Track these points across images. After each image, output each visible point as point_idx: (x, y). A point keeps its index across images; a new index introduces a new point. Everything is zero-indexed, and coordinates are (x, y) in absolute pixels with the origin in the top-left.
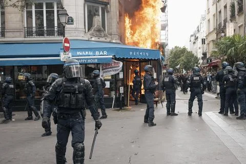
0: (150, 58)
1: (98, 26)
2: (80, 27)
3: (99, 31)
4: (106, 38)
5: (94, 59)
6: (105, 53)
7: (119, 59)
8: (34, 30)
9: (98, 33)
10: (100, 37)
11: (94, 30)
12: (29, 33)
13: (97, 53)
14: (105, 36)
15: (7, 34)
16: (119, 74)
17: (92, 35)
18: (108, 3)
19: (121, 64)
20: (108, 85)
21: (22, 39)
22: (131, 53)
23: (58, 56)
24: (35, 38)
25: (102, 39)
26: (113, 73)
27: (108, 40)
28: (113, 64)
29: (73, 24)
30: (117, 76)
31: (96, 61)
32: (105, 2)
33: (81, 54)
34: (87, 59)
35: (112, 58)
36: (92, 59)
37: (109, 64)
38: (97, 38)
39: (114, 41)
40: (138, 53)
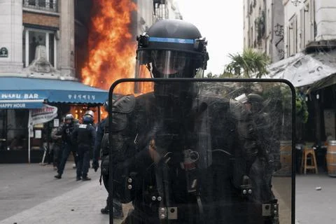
0: (97, 103)
1: (41, 58)
2: (16, 60)
3: (43, 64)
4: (53, 73)
5: (22, 103)
6: (36, 96)
7: (53, 104)
9: (41, 68)
10: (44, 72)
11: (36, 64)
13: (26, 96)
14: (51, 71)
16: (52, 121)
17: (34, 70)
18: (58, 29)
19: (55, 110)
20: (39, 134)
22: (70, 96)
25: (46, 76)
26: (45, 120)
27: (56, 76)
28: (45, 110)
29: (7, 57)
30: (51, 124)
31: (24, 106)
32: (54, 28)
33: (6, 97)
34: (13, 103)
35: (44, 103)
36: (19, 103)
37: (40, 110)
38: (40, 74)
39: (62, 78)
40: (80, 96)
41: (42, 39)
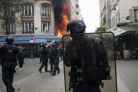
2: (39, 31)
3: (47, 31)
5: (41, 42)
6: (45, 40)
8: (25, 31)
10: (47, 33)
11: (45, 31)
12: (23, 33)
13: (42, 40)
14: (49, 33)
15: (16, 33)
17: (44, 33)
18: (50, 22)
21: (21, 35)
23: (29, 41)
24: (25, 34)
25: (48, 34)
27: (50, 35)
29: (37, 30)
33: (37, 40)
34: (39, 42)
35: (47, 42)
39: (52, 35)
41: (46, 25)
